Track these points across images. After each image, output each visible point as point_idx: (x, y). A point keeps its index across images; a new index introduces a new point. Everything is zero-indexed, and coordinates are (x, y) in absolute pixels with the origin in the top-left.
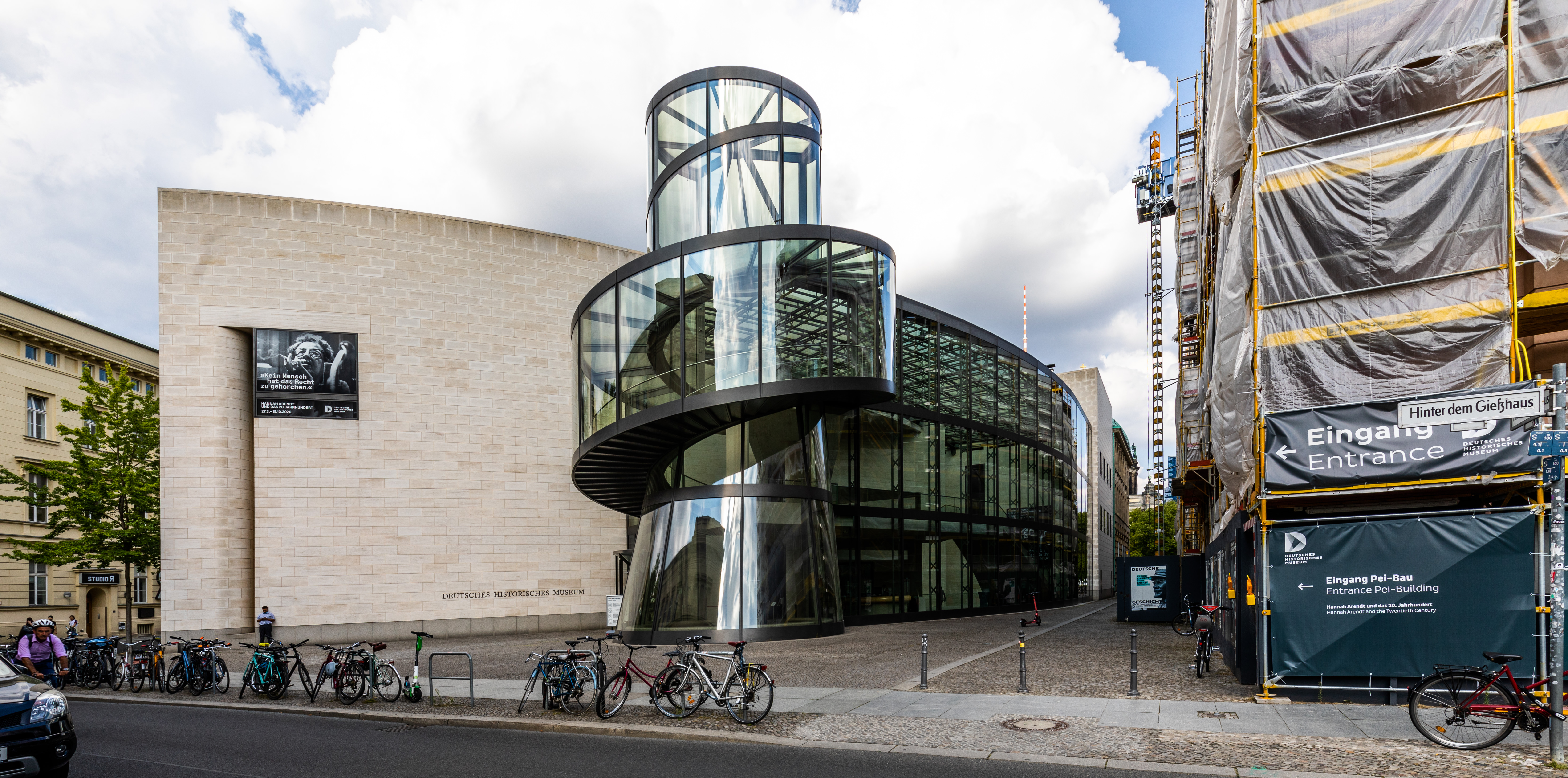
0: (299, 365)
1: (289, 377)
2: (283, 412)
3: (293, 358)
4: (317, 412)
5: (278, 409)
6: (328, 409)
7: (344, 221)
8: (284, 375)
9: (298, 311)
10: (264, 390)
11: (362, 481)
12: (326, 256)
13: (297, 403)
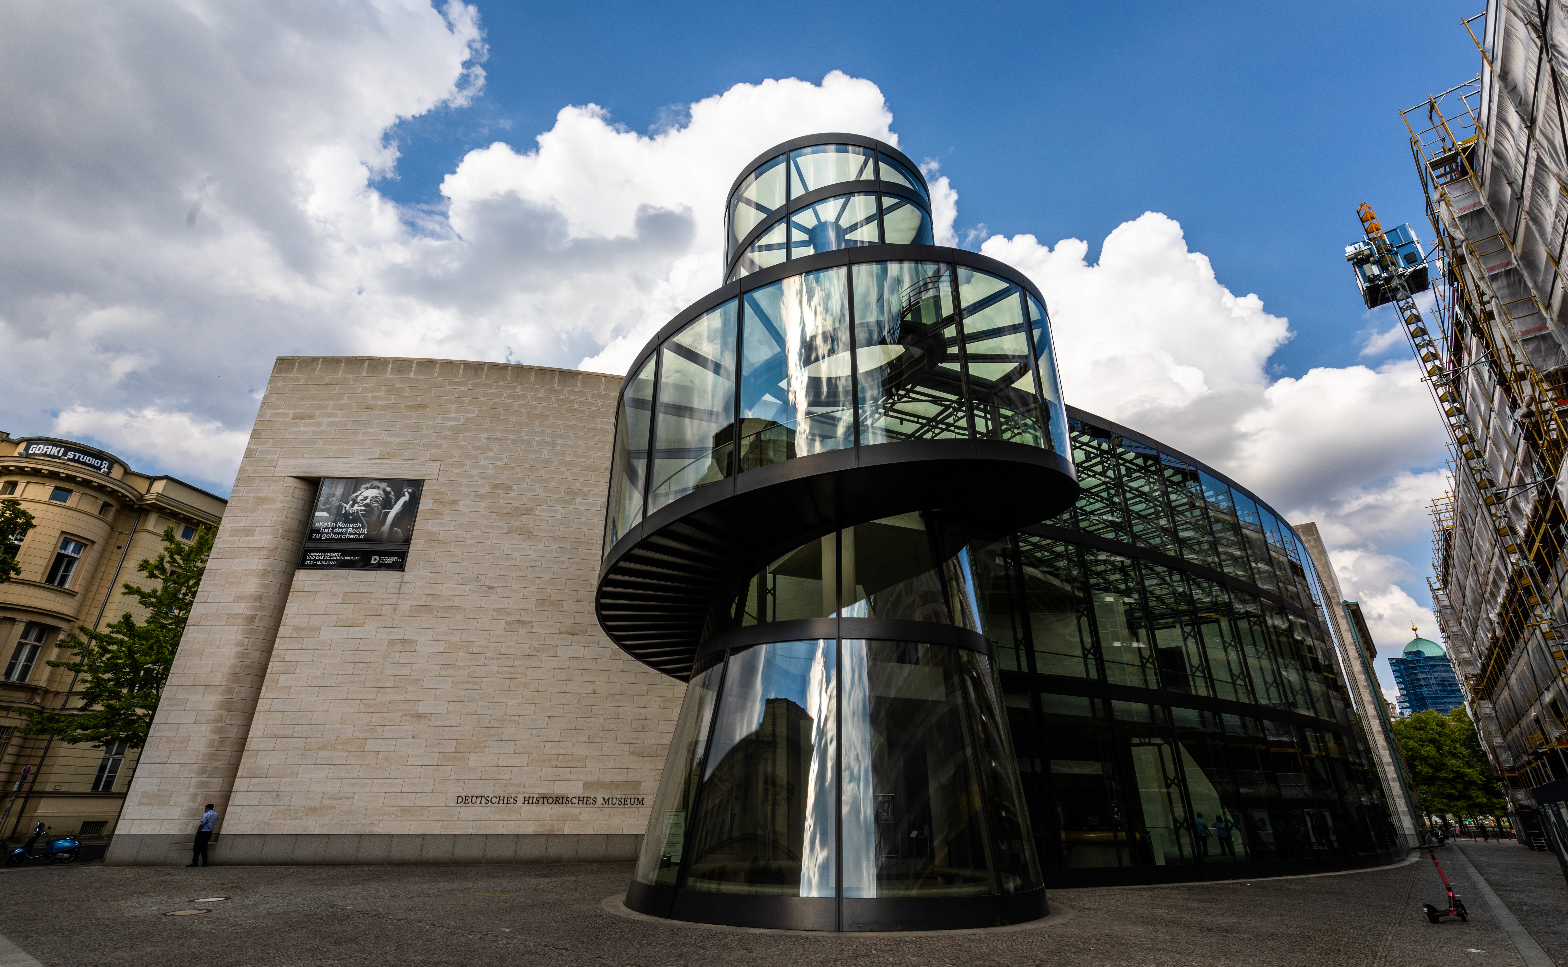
0: (357, 513)
1: (343, 525)
2: (328, 563)
3: (352, 506)
4: (362, 563)
5: (323, 560)
6: (375, 560)
7: (436, 375)
8: (339, 524)
9: (370, 459)
10: (315, 539)
11: (392, 642)
12: (412, 406)
13: (344, 553)
